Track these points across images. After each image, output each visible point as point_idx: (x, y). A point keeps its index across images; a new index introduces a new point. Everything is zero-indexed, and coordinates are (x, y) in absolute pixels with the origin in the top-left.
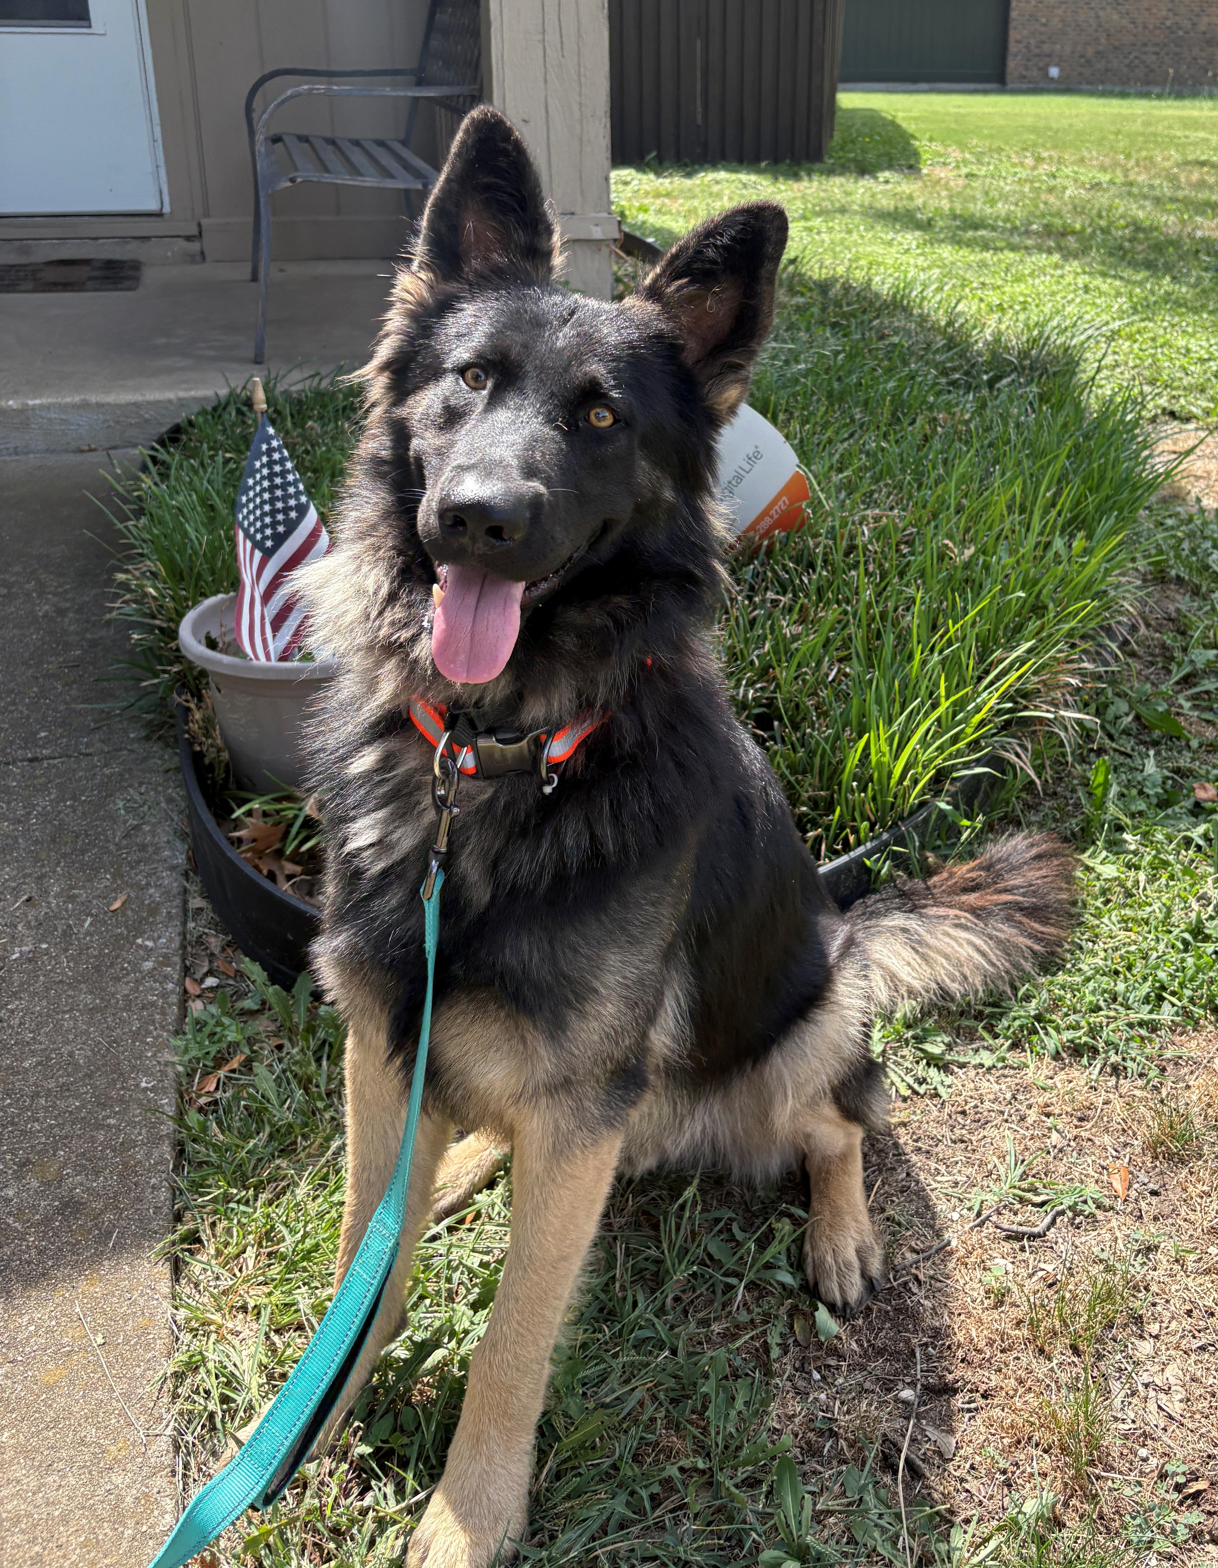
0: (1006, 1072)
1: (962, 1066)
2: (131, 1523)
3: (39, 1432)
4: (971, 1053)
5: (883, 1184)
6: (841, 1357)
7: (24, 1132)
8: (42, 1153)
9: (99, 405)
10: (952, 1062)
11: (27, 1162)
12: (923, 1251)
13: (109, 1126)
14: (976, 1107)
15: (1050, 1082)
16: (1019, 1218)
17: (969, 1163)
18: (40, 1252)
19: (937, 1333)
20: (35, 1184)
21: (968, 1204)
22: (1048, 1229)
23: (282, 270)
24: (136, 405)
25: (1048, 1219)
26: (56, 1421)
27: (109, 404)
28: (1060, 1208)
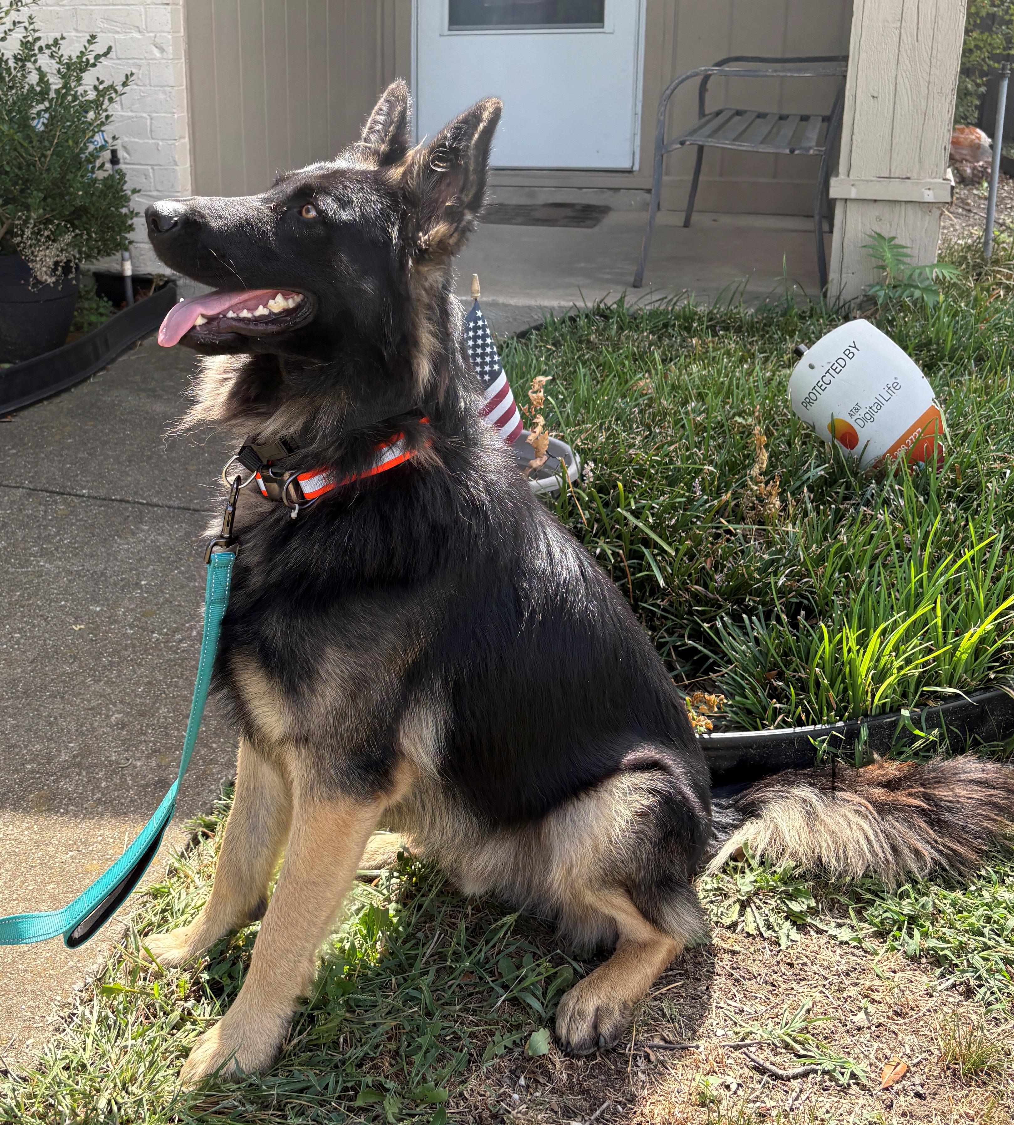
0: (856, 951)
1: (819, 932)
2: (75, 959)
3: (67, 892)
4: (833, 924)
5: (683, 986)
6: (550, 1080)
7: (167, 734)
8: (169, 749)
9: (505, 305)
10: (811, 925)
11: (159, 751)
12: (670, 1042)
13: (211, 747)
14: (805, 964)
15: (888, 975)
16: (778, 1059)
17: (766, 1001)
18: (131, 801)
19: (632, 1099)
20: (154, 764)
21: (738, 1029)
22: (795, 1077)
23: (715, 220)
24: (530, 308)
25: (800, 1070)
26: (78, 890)
27: (511, 305)
28: (817, 1067)
